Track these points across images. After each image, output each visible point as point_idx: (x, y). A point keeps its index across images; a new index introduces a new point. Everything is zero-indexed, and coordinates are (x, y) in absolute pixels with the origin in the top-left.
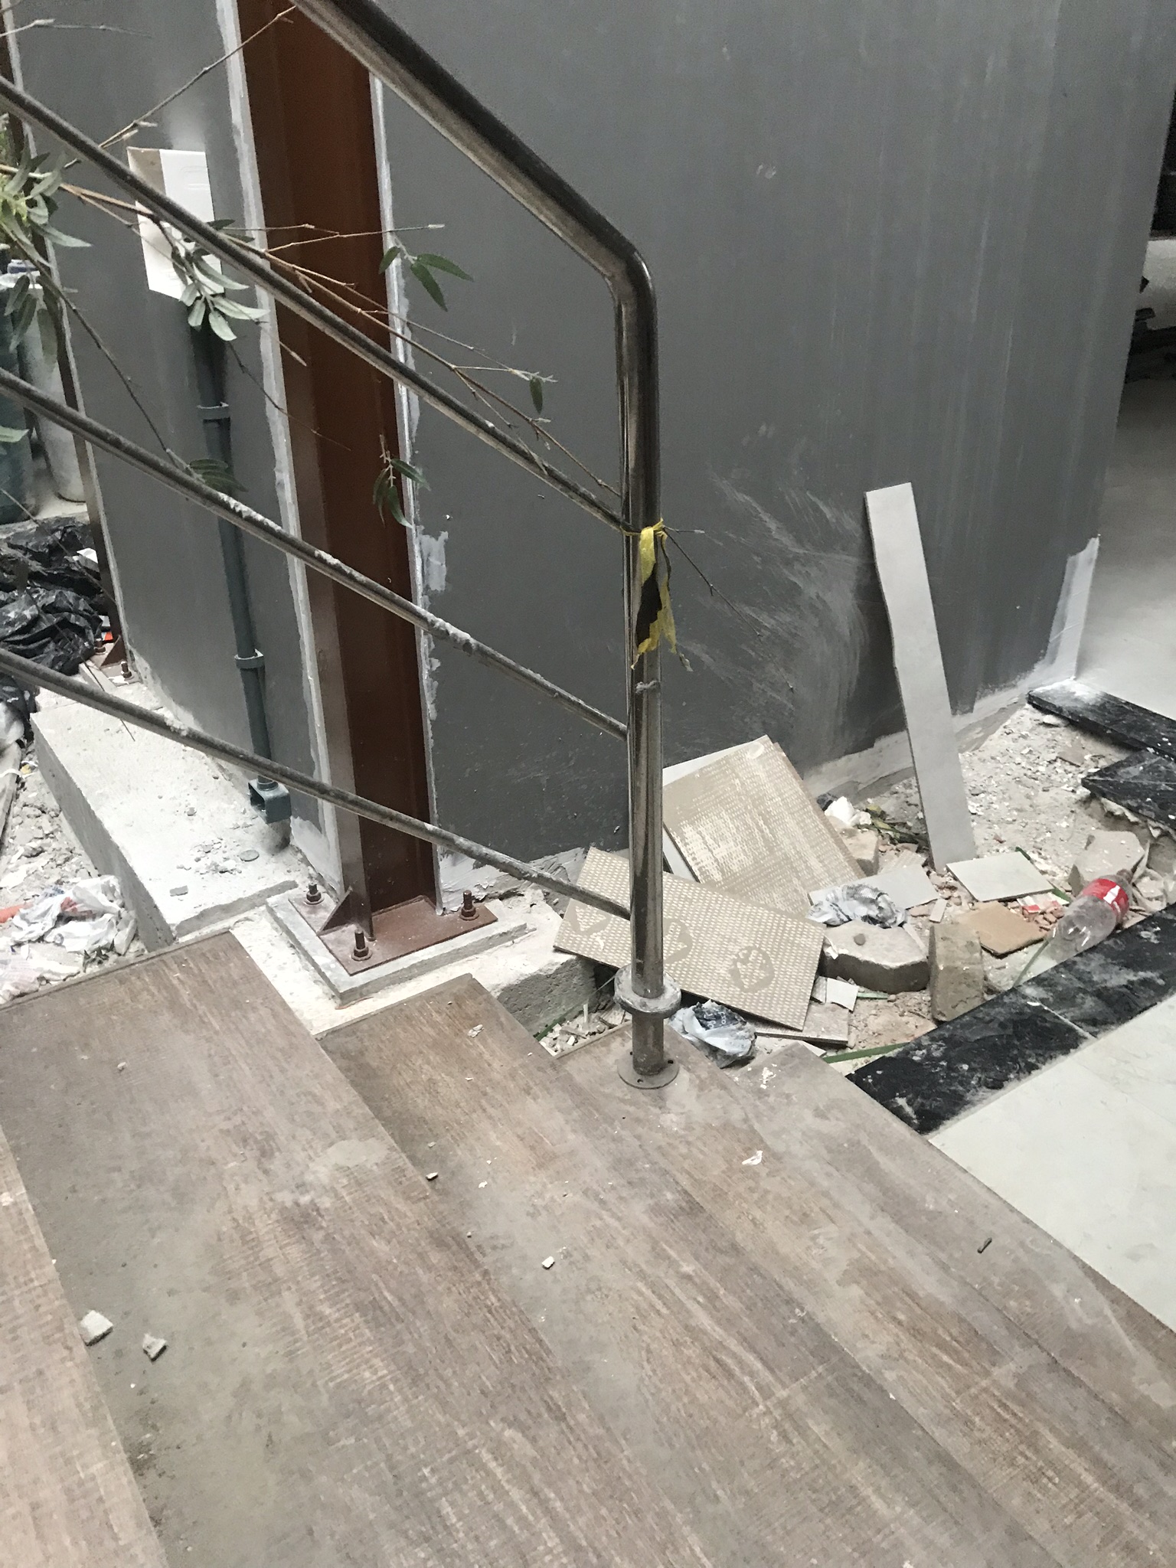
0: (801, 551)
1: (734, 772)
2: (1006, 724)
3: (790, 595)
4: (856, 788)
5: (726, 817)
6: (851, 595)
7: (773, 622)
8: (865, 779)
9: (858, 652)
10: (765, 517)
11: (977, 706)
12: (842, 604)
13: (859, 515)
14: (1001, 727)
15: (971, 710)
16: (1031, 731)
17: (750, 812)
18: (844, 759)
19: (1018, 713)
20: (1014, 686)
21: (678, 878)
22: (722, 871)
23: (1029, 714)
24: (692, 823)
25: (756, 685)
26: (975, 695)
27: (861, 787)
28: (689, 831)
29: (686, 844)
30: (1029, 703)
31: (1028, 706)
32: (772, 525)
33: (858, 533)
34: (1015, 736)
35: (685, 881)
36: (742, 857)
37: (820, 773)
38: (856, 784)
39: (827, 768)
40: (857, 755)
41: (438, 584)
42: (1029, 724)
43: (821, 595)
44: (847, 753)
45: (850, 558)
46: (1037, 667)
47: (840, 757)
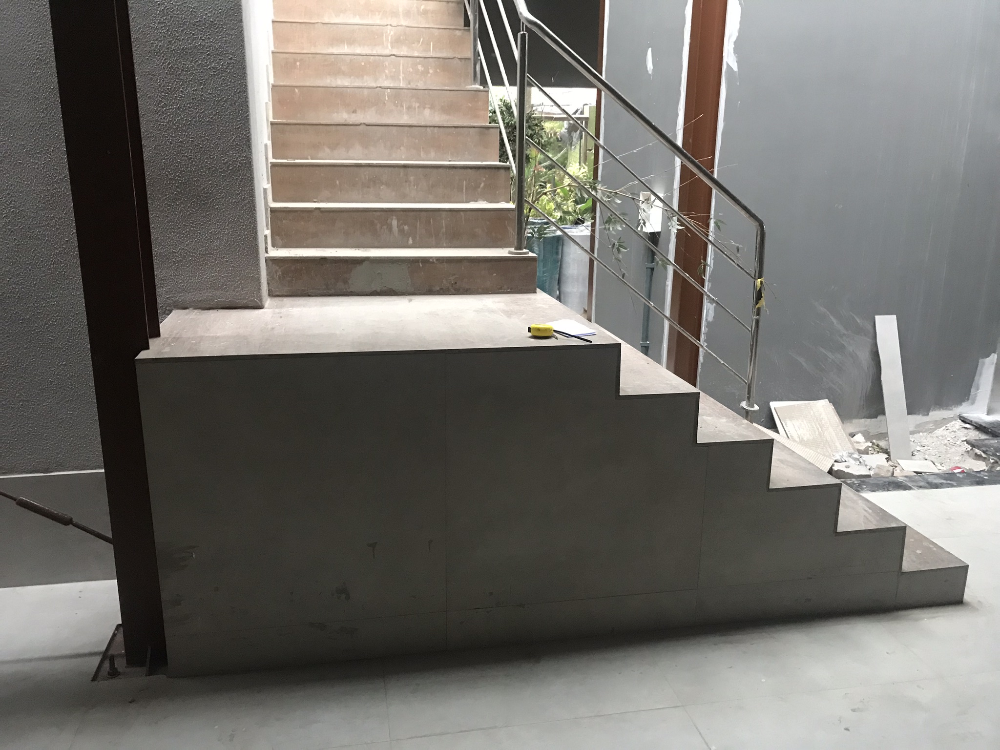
0: (846, 332)
1: (811, 407)
2: (948, 425)
3: (841, 348)
4: (869, 434)
5: (805, 421)
6: (868, 353)
7: (834, 357)
8: (873, 431)
9: (871, 377)
10: (832, 318)
11: (931, 413)
12: (864, 356)
13: (872, 324)
14: (944, 427)
15: (928, 415)
16: (958, 429)
17: (815, 422)
18: (863, 420)
19: (953, 422)
20: (951, 410)
21: (782, 436)
22: (799, 438)
23: (959, 423)
24: (791, 420)
25: (825, 379)
26: (930, 409)
27: (871, 434)
28: (789, 422)
29: (787, 426)
30: (960, 419)
31: (959, 420)
32: (835, 321)
33: (872, 331)
34: (950, 431)
35: (784, 437)
36: (809, 436)
37: (851, 423)
38: (869, 433)
39: (855, 421)
40: (869, 420)
41: (710, 319)
42: (958, 427)
43: (855, 351)
44: (864, 418)
45: (869, 340)
46: (964, 404)
47: (861, 418)
